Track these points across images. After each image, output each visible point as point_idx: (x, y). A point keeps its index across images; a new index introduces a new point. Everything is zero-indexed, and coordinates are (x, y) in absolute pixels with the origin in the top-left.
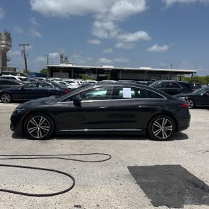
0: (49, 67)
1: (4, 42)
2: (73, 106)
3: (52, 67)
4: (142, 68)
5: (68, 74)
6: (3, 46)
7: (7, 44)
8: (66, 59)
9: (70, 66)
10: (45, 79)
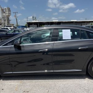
0: (27, 23)
1: (7, 12)
2: (13, 50)
3: (29, 23)
4: (72, 21)
5: (36, 25)
6: (7, 14)
7: (9, 13)
8: (35, 18)
9: (37, 21)
10: (25, 28)
